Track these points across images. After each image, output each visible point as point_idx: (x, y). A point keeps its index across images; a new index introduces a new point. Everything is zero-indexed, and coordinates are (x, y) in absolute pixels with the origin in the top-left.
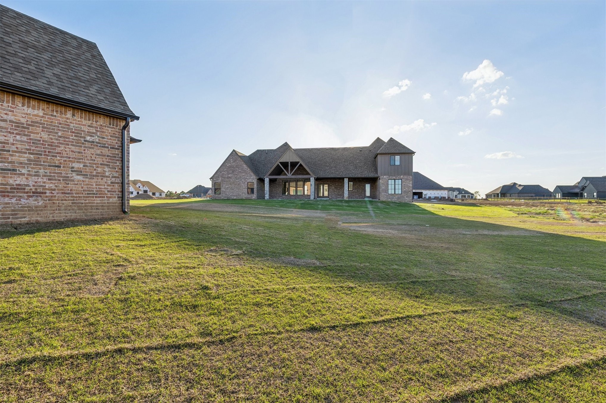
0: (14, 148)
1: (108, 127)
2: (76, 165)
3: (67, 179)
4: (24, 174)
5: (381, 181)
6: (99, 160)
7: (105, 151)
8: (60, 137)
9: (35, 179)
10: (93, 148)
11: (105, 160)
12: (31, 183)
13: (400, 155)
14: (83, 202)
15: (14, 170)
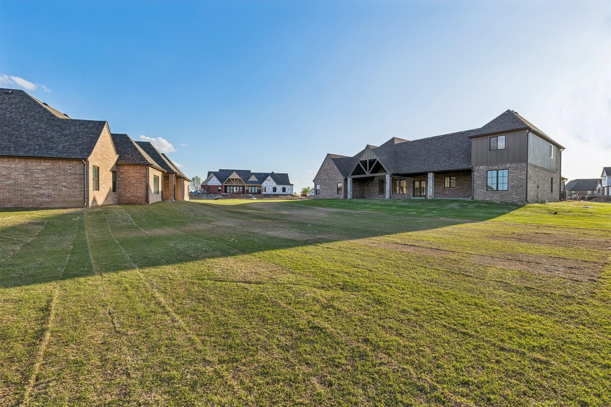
0: (41, 179)
1: (78, 165)
2: (64, 184)
3: (60, 190)
4: (44, 189)
5: (475, 173)
6: (74, 181)
7: (77, 176)
8: (57, 173)
9: (48, 190)
10: (71, 176)
11: (77, 181)
12: (47, 192)
13: (506, 134)
14: (67, 199)
15: (41, 187)
